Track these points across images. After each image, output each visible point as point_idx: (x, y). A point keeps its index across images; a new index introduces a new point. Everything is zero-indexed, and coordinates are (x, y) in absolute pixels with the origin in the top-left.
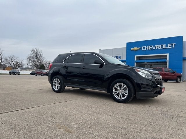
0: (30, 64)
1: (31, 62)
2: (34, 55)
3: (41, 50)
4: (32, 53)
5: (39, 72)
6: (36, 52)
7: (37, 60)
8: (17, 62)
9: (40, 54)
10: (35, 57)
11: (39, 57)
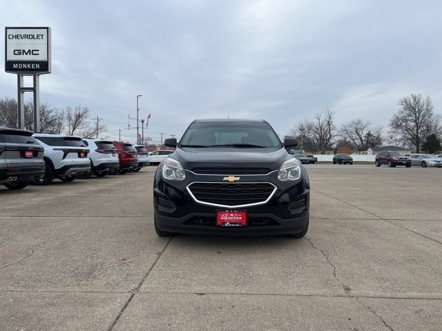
0: (399, 137)
1: (400, 130)
2: (408, 112)
3: (429, 97)
4: (402, 109)
5: (384, 157)
6: (412, 105)
7: (417, 124)
8: (369, 135)
9: (425, 107)
10: (410, 118)
11: (424, 116)
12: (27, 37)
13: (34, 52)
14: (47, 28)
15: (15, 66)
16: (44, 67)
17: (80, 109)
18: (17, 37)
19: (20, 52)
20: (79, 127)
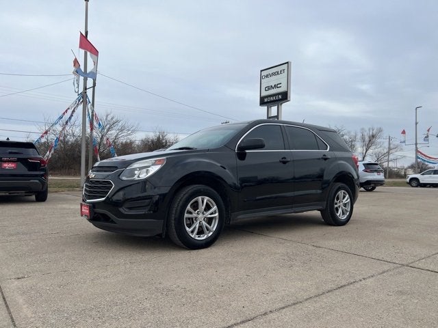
12: (274, 74)
13: (278, 86)
14: (287, 63)
15: (266, 100)
16: (284, 97)
17: (373, 130)
18: (267, 76)
19: (269, 88)
20: (373, 147)
